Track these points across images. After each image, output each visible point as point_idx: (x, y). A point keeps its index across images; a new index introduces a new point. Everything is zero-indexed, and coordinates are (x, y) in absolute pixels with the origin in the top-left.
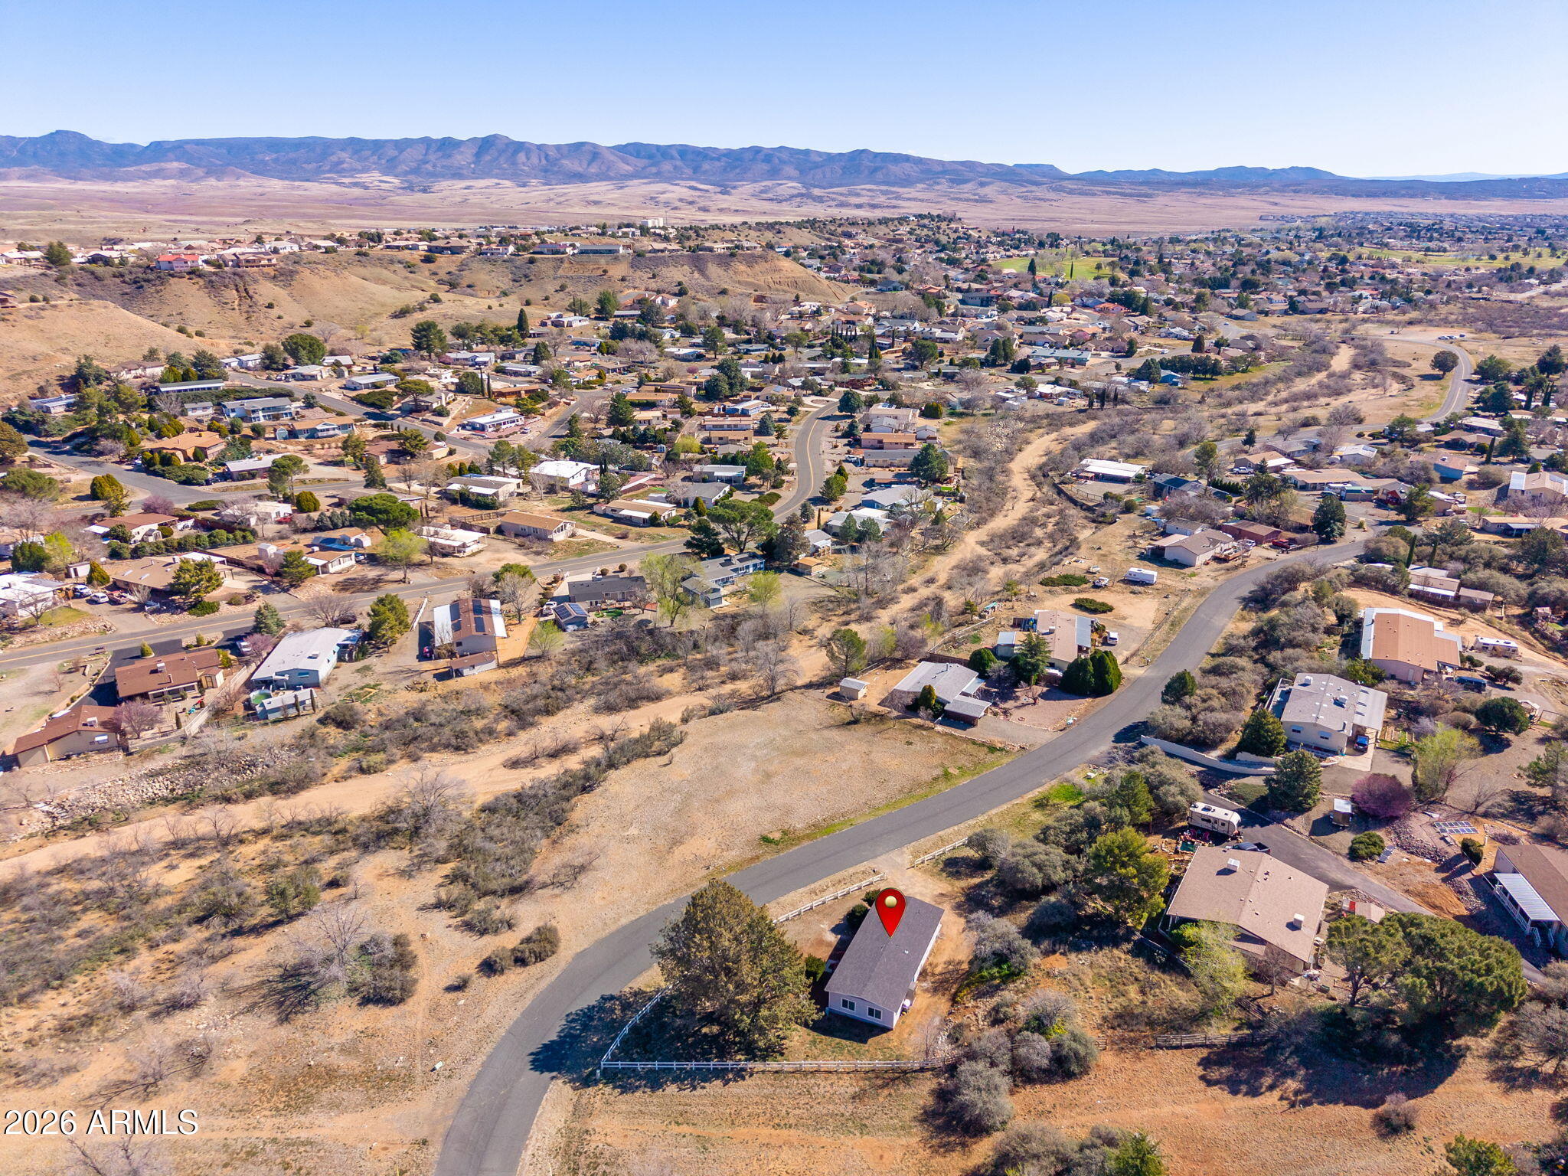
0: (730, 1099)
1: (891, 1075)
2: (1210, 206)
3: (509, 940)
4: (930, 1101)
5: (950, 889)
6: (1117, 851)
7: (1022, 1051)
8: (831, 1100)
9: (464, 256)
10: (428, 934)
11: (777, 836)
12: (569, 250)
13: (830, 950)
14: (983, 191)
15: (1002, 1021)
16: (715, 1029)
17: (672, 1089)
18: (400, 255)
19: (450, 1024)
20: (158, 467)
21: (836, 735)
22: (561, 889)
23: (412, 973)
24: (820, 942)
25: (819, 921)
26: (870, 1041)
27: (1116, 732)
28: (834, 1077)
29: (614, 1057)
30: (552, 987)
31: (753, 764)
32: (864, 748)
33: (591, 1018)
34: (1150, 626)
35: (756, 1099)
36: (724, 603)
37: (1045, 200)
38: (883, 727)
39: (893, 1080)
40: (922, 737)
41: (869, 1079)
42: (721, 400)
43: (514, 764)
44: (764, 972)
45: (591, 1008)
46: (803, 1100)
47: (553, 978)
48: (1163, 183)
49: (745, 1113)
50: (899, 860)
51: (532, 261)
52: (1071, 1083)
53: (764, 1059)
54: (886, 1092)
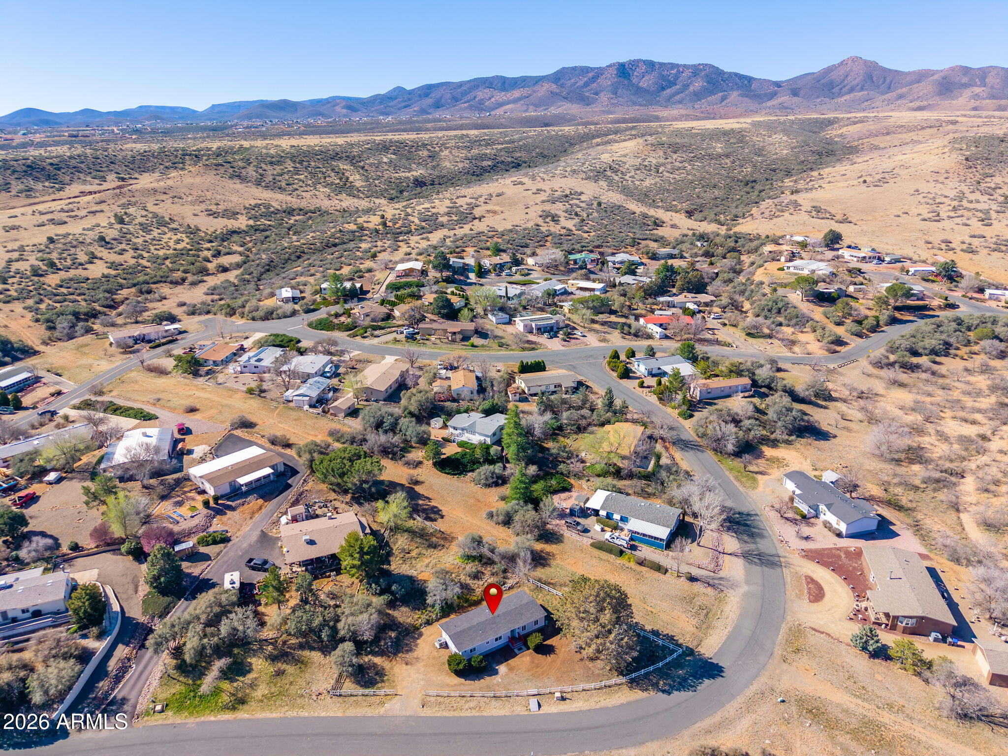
33: (680, 684)
45: (678, 690)
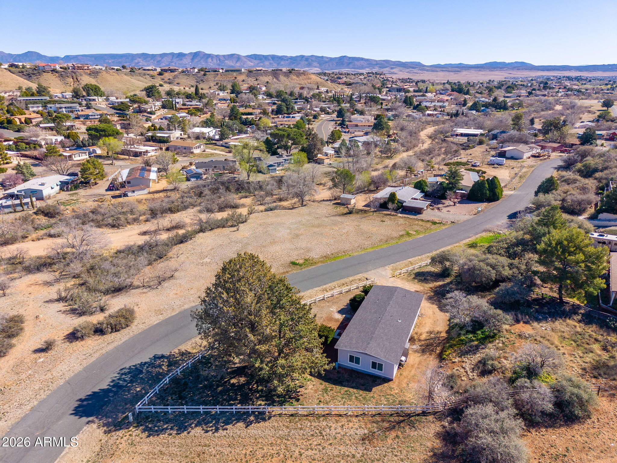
0: (247, 440)
1: (397, 419)
2: (484, 75)
3: (97, 318)
4: (438, 443)
5: (422, 288)
6: (565, 243)
7: (525, 396)
8: (341, 442)
9: (176, 73)
10: (41, 316)
11: (301, 262)
12: (221, 71)
13: (338, 324)
14: (392, 71)
15: (490, 372)
16: (242, 380)
17: (198, 431)
18: (148, 72)
19: (23, 376)
20: (6, 125)
21: (339, 219)
22: (148, 289)
23: (14, 341)
24: (330, 319)
25: (331, 307)
26: (374, 389)
27: (508, 215)
28: (344, 420)
29: (152, 403)
30: (117, 348)
31: (288, 231)
32: (356, 223)
34: (509, 178)
35: (272, 440)
36: (277, 172)
37: (417, 73)
38: (366, 215)
39: (399, 423)
40: (390, 219)
41: (377, 422)
42: (282, 114)
43: (144, 233)
44: (281, 325)
45: (142, 365)
46: (315, 441)
47: (120, 343)
48: (464, 67)
49: (259, 453)
50: (383, 273)
51: (205, 75)
52: (576, 427)
53: (281, 404)
54: (393, 434)
